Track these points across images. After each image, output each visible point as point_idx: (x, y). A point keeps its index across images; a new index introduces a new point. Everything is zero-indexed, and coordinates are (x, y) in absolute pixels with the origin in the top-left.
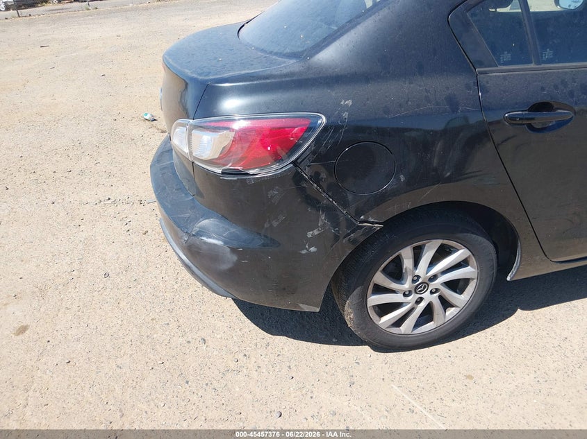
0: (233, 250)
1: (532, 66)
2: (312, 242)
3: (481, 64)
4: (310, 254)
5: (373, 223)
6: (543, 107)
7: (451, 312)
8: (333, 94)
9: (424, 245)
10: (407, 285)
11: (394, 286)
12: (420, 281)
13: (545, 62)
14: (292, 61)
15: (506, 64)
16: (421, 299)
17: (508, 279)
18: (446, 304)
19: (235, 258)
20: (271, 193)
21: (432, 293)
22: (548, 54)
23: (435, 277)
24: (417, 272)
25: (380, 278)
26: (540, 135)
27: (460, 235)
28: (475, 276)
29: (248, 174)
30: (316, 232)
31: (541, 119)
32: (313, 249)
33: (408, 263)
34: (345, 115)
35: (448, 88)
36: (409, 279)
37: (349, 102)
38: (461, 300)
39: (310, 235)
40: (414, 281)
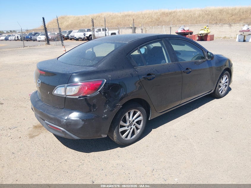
0: (83, 120)
1: (145, 66)
2: (105, 114)
3: (135, 66)
4: (105, 117)
5: (120, 106)
6: (149, 75)
7: (139, 131)
8: (106, 74)
9: (130, 112)
10: (128, 124)
11: (125, 124)
12: (131, 122)
13: (147, 65)
14: (92, 67)
15: (140, 66)
16: (131, 128)
17: (149, 120)
18: (137, 129)
19: (83, 123)
20: (94, 101)
21: (134, 126)
22: (147, 63)
23: (134, 121)
24: (130, 120)
25: (122, 123)
26: (150, 81)
27: (138, 107)
28: (142, 119)
29: (87, 96)
30: (106, 110)
31: (149, 77)
32: (106, 116)
33: (127, 117)
34: (110, 79)
35: (130, 72)
36: (128, 122)
37: (110, 76)
38: (140, 126)
39: (104, 111)
40: (129, 123)
